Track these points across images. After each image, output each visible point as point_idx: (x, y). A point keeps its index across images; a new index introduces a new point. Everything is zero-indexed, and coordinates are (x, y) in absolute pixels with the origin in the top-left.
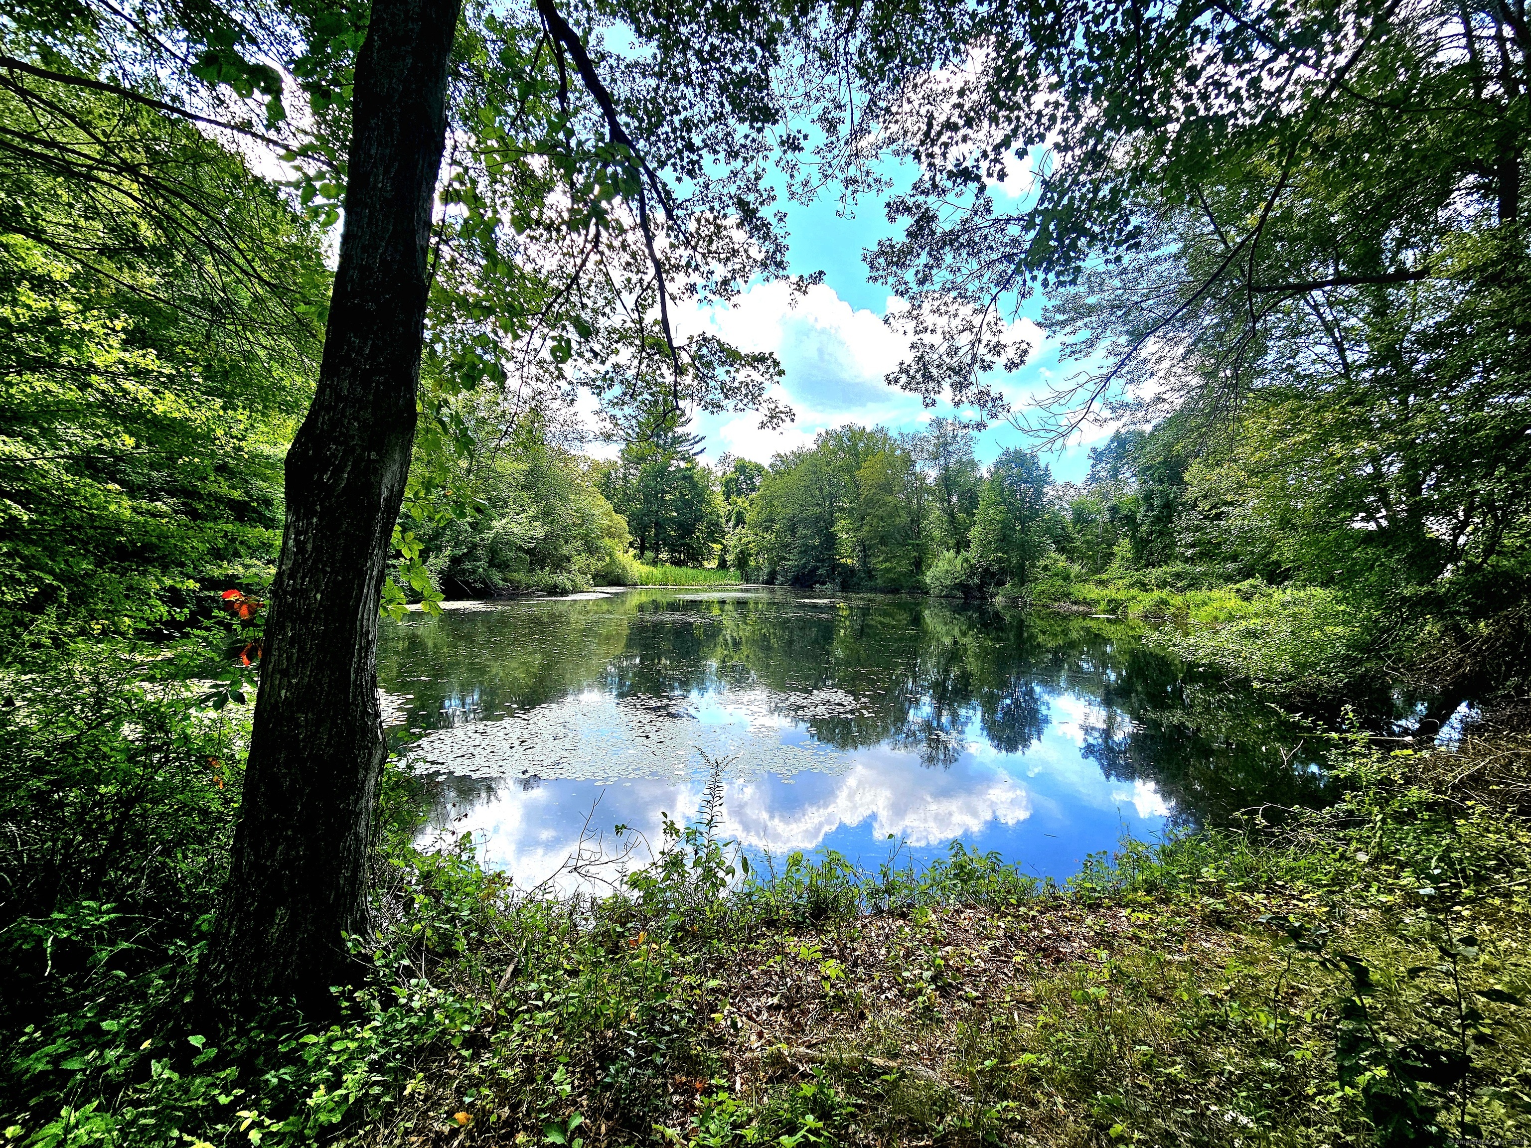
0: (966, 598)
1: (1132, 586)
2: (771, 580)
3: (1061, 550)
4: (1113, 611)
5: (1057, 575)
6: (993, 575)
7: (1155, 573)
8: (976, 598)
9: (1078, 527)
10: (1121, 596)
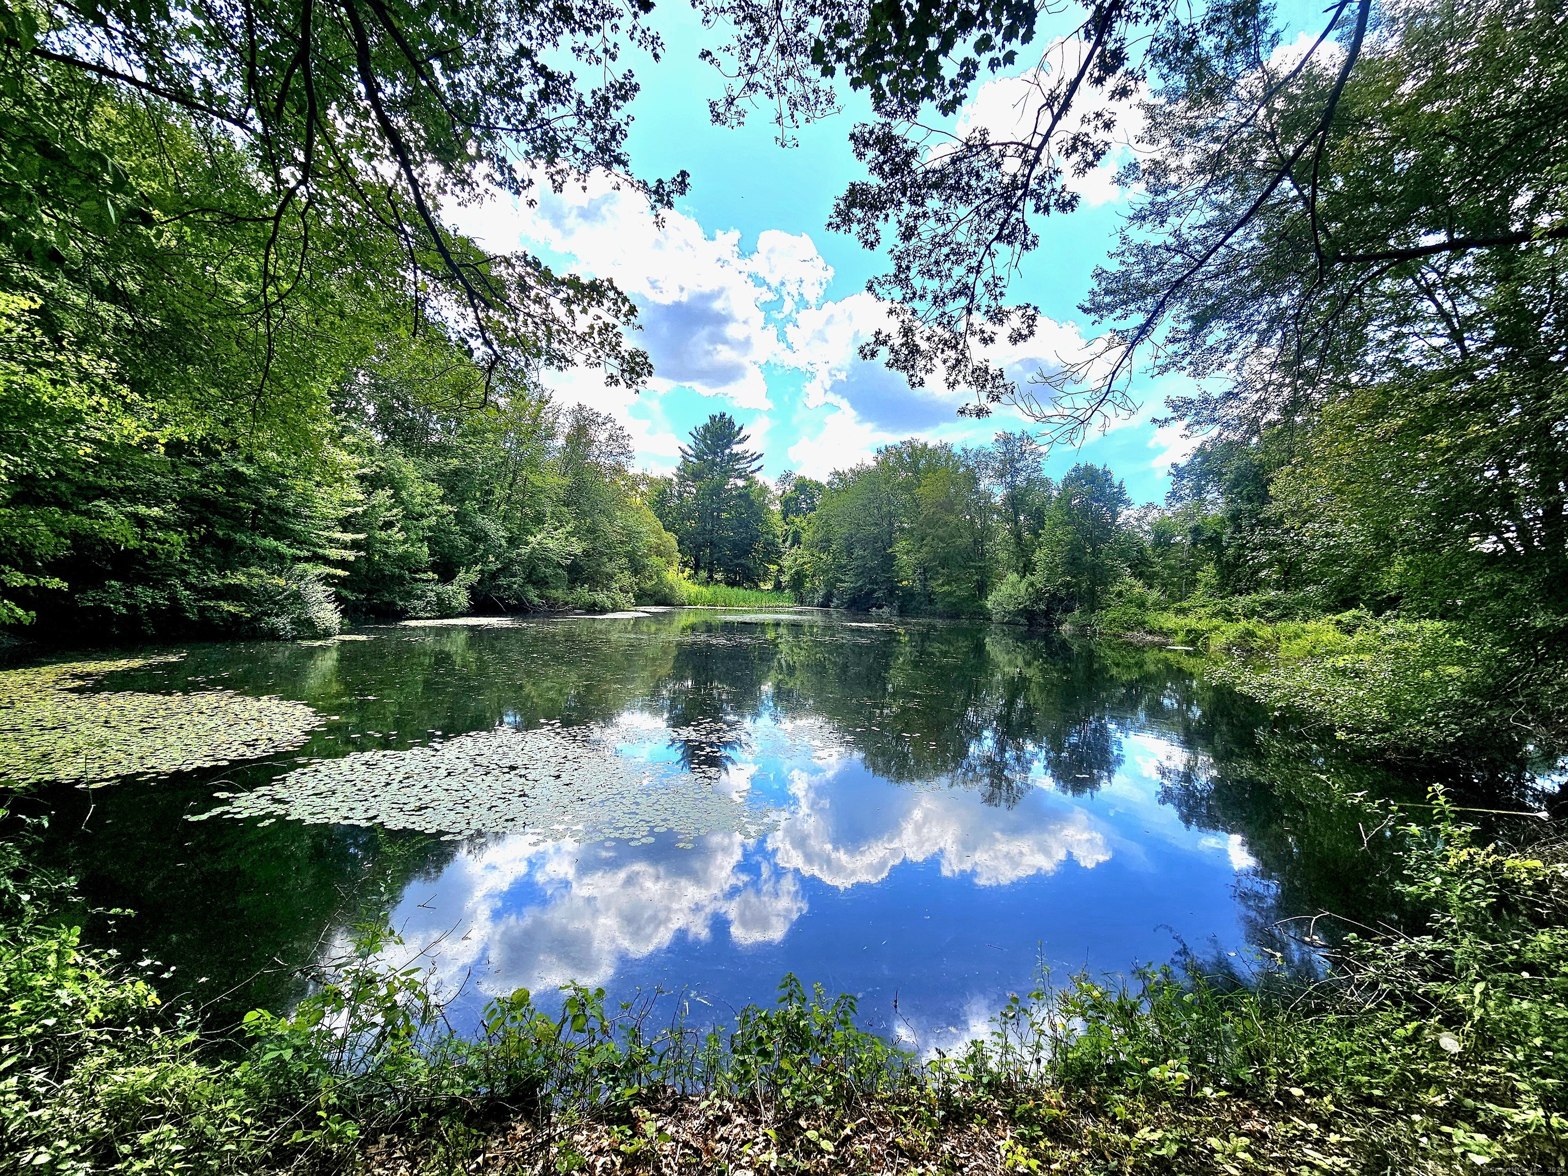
0: (1031, 625)
1: (1215, 615)
2: (825, 603)
3: (1139, 575)
4: (1193, 643)
5: (1130, 602)
6: (1061, 600)
7: (1243, 601)
8: (1041, 625)
9: (1159, 550)
10: (1203, 626)
